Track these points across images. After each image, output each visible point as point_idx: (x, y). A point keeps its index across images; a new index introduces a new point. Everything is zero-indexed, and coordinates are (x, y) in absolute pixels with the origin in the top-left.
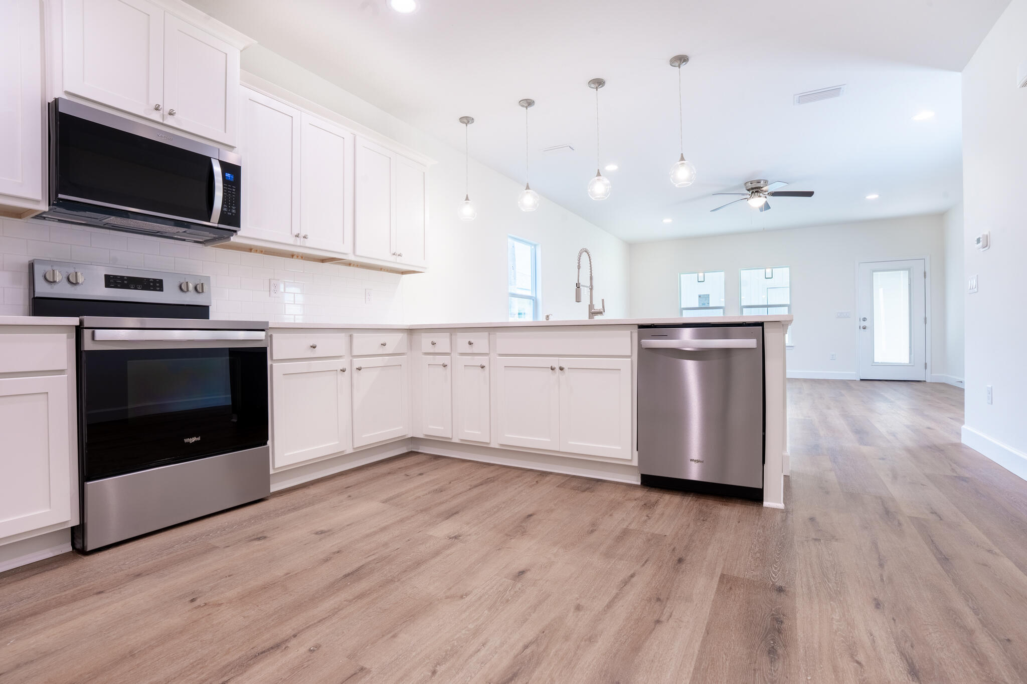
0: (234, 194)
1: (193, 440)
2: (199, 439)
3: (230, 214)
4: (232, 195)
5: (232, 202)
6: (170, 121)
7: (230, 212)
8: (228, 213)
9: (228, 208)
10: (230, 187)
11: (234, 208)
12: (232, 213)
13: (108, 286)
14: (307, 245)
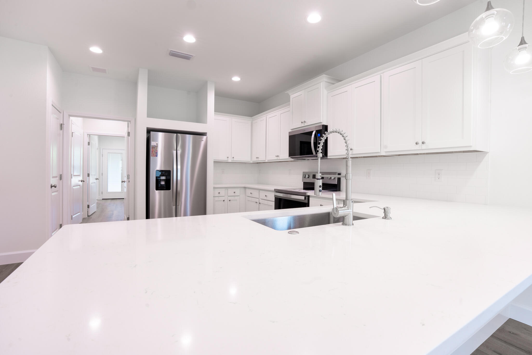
13: (313, 178)
14: (354, 153)
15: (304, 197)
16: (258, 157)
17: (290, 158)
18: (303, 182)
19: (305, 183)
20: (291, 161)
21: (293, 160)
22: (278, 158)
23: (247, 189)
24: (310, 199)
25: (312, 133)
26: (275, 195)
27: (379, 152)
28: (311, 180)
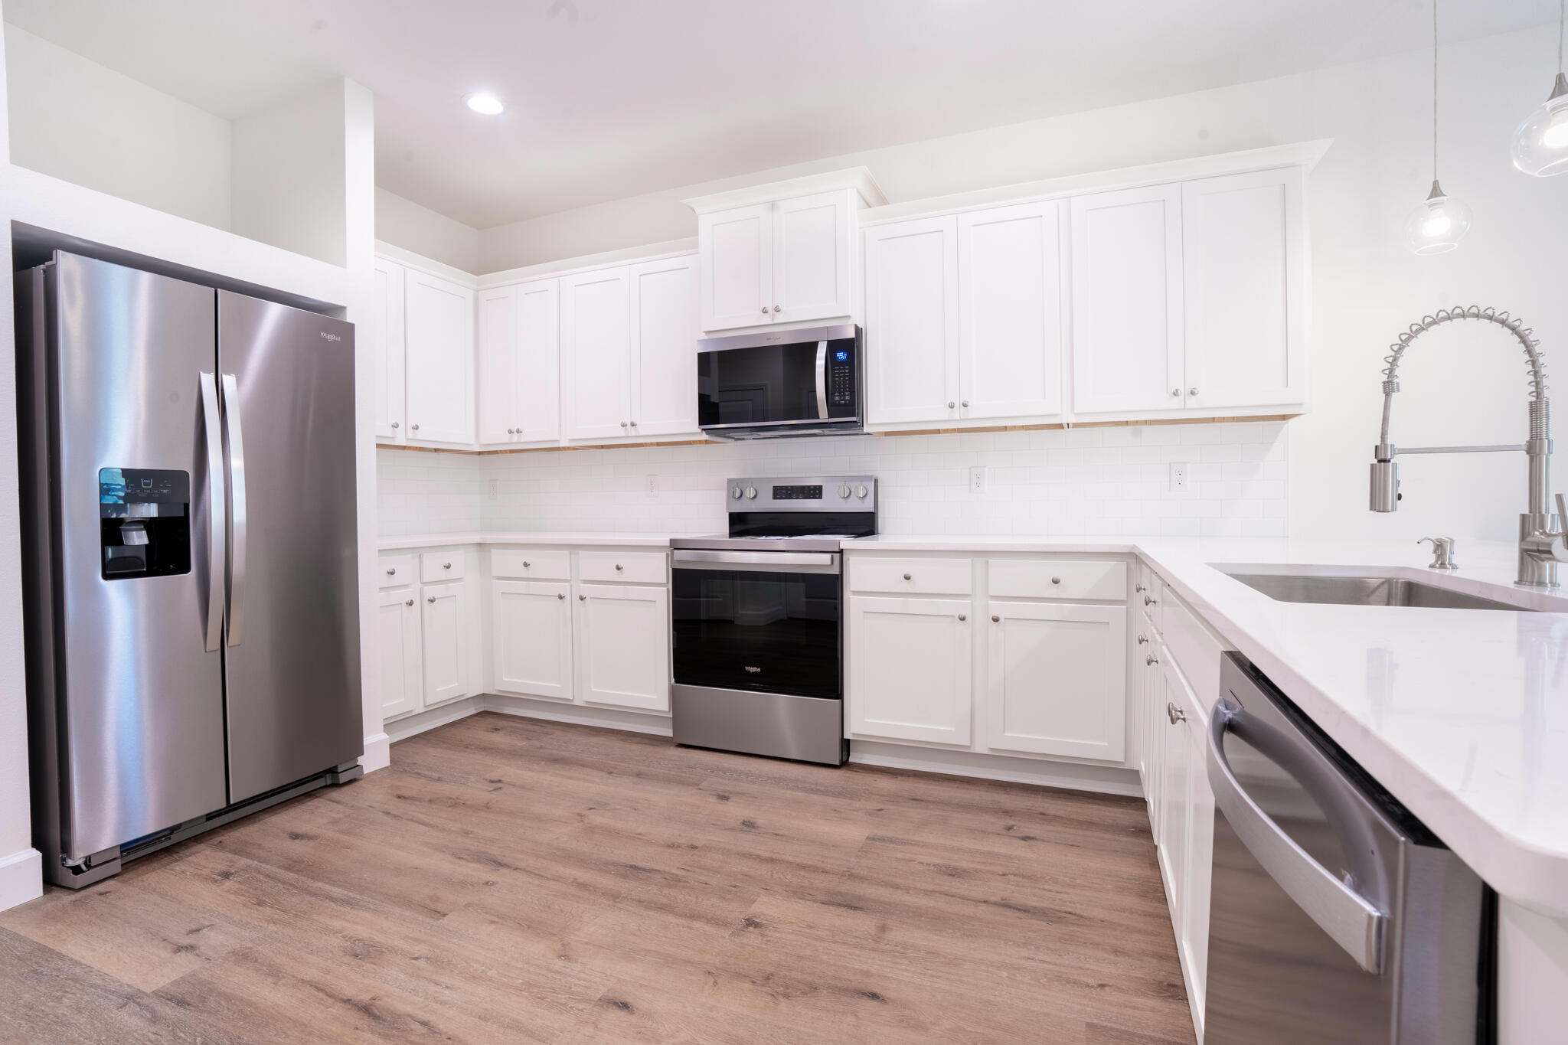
0: (847, 376)
1: (753, 669)
2: (759, 670)
3: (843, 402)
4: (844, 378)
5: (845, 388)
6: (779, 318)
7: (843, 400)
8: (841, 403)
9: (840, 396)
10: (842, 369)
11: (847, 394)
12: (846, 401)
13: (775, 497)
14: (972, 416)
15: (829, 556)
16: (521, 429)
18: (728, 514)
19: (735, 518)
20: (700, 442)
22: (632, 432)
23: (493, 550)
24: (849, 559)
25: (812, 347)
26: (675, 559)
27: (1056, 415)
28: (767, 504)
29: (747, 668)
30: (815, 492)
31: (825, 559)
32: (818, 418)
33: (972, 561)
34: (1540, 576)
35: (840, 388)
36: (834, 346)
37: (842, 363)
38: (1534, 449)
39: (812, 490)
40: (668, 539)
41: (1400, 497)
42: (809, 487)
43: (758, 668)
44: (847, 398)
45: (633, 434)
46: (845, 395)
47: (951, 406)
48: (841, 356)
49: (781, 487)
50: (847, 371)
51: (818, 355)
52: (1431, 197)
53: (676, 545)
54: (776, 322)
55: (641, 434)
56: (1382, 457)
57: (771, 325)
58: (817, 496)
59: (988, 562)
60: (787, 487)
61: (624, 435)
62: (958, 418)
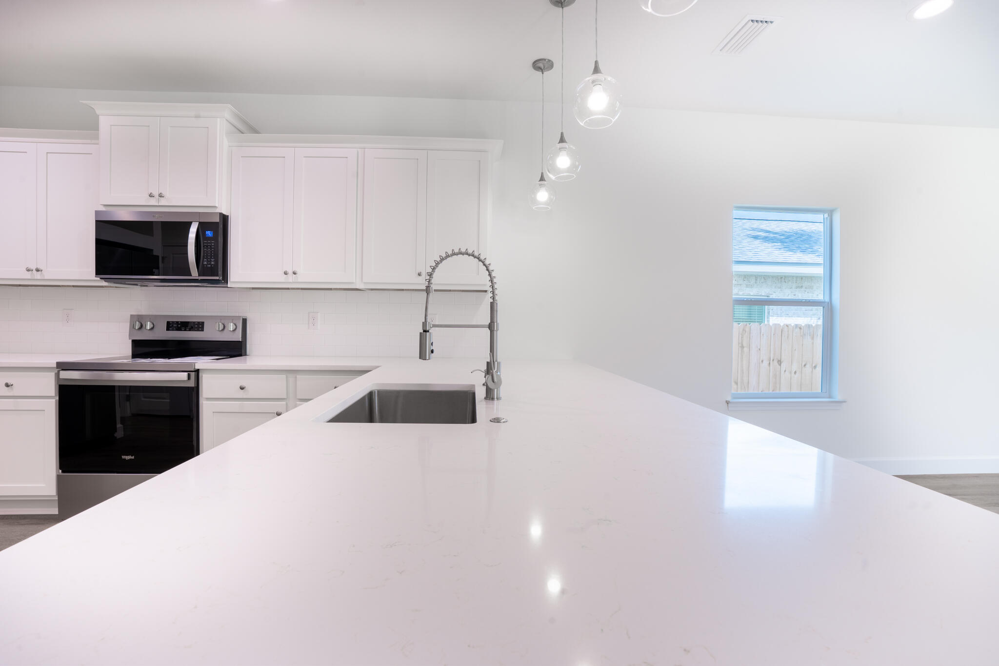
0: (213, 248)
1: (128, 458)
2: (133, 457)
3: (210, 266)
4: (211, 249)
5: (211, 256)
6: (163, 202)
7: (210, 264)
8: (208, 266)
9: (208, 261)
10: (209, 243)
11: (213, 260)
12: (211, 265)
13: (168, 329)
14: (299, 280)
15: (186, 374)
17: (99, 279)
18: (131, 340)
19: (136, 344)
20: (99, 287)
21: (104, 283)
22: (38, 276)
24: (202, 376)
25: (188, 225)
26: (61, 377)
27: (353, 283)
28: (162, 334)
29: (123, 457)
30: (199, 326)
31: (184, 376)
32: (191, 276)
33: (287, 377)
34: (493, 396)
35: (207, 256)
36: (203, 227)
37: (209, 238)
38: (491, 327)
39: (196, 324)
40: (55, 362)
41: (432, 351)
42: (194, 322)
43: (132, 456)
44: (213, 263)
45: (39, 277)
46: (211, 261)
47: (286, 273)
48: (209, 233)
49: (173, 322)
50: (213, 244)
51: (191, 229)
52: (540, 181)
53: (63, 366)
54: (160, 204)
55: (46, 278)
56: (425, 329)
57: (156, 206)
58: (200, 329)
59: (296, 377)
60: (177, 322)
61: (29, 278)
62: (291, 281)
